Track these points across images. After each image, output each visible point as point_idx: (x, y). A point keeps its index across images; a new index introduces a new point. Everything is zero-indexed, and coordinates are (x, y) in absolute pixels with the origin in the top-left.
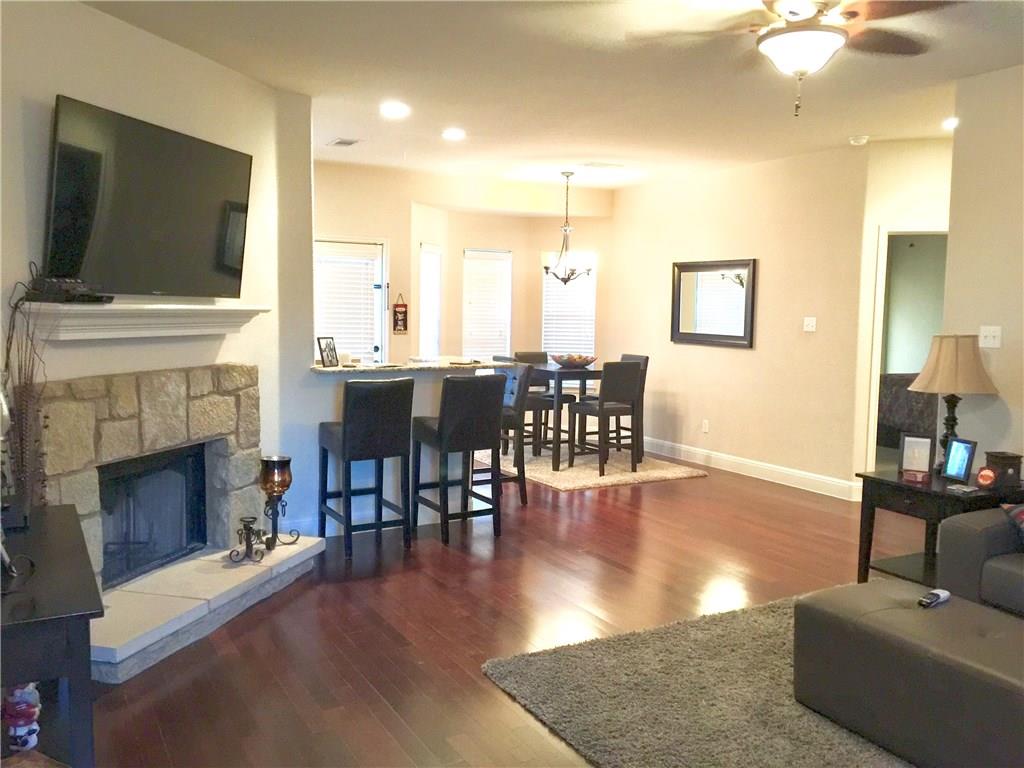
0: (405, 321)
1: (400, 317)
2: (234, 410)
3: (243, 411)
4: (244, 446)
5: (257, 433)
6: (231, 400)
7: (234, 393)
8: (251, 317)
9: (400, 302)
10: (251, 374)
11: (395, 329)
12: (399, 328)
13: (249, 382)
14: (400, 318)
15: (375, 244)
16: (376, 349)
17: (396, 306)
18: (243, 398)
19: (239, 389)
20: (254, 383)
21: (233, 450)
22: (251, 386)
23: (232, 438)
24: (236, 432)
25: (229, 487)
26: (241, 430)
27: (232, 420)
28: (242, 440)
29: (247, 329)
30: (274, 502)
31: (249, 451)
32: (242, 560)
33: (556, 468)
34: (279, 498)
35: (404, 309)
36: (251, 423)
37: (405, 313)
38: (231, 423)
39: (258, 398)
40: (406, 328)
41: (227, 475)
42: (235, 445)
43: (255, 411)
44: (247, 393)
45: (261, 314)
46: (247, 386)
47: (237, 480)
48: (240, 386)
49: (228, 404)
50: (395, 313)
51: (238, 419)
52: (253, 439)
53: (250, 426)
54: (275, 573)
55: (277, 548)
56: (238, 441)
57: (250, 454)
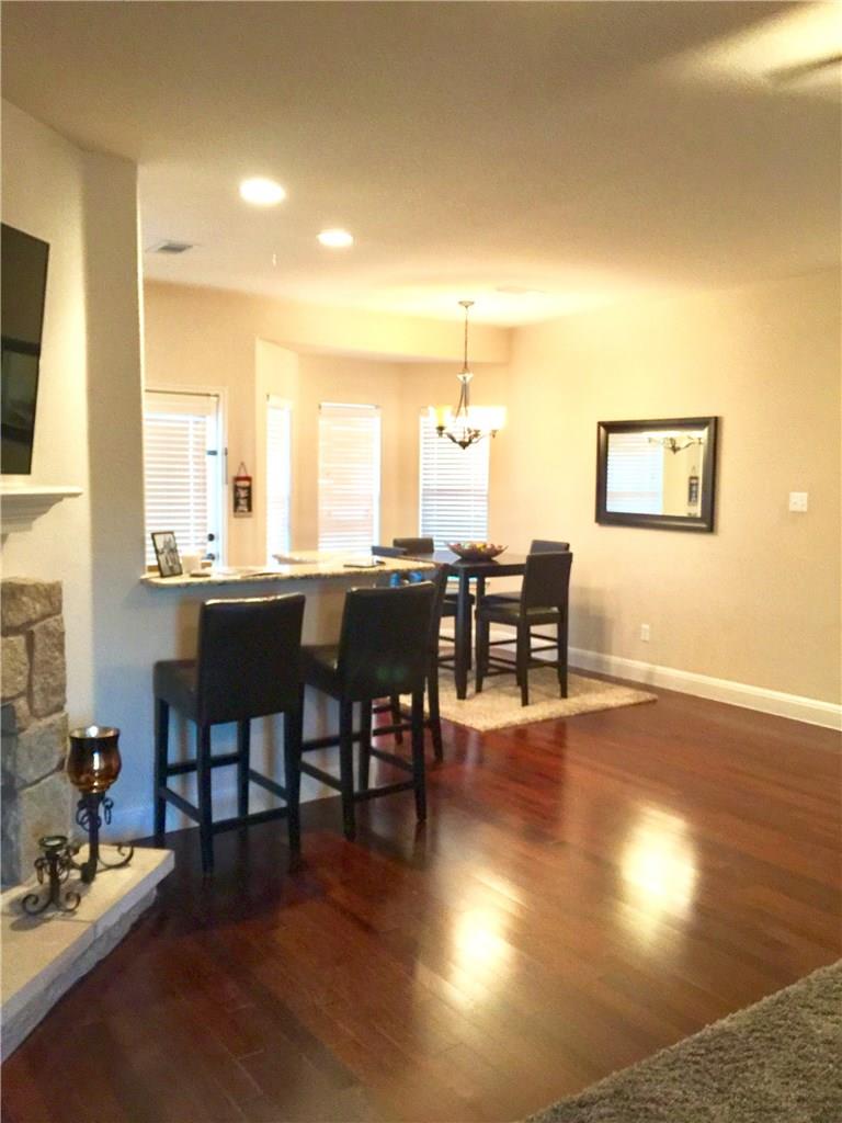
0: (249, 499)
1: (243, 494)
2: (24, 658)
3: (38, 656)
4: (40, 713)
5: (60, 689)
6: (19, 641)
7: (26, 630)
8: (51, 505)
9: (243, 474)
10: (51, 596)
11: (235, 510)
12: (240, 508)
13: (49, 609)
14: (243, 496)
15: (208, 395)
16: (211, 537)
17: (238, 479)
18: (38, 638)
19: (31, 622)
20: (57, 610)
21: (24, 723)
22: (49, 615)
23: (22, 704)
24: (28, 693)
25: (18, 784)
26: (35, 688)
27: (21, 673)
28: (38, 704)
29: (44, 524)
30: (92, 804)
31: (49, 720)
32: (44, 908)
33: (462, 695)
34: (101, 797)
35: (246, 483)
36: (52, 675)
37: (249, 489)
38: (20, 678)
39: (63, 634)
40: (250, 509)
41: (15, 766)
42: (28, 713)
43: (57, 654)
44: (45, 627)
45: (67, 501)
46: (45, 616)
47: (31, 771)
48: (34, 617)
49: (15, 650)
50: (236, 489)
51: (31, 670)
52: (55, 700)
53: (50, 680)
54: (100, 931)
55: (98, 876)
56: (31, 707)
57: (51, 725)
